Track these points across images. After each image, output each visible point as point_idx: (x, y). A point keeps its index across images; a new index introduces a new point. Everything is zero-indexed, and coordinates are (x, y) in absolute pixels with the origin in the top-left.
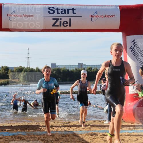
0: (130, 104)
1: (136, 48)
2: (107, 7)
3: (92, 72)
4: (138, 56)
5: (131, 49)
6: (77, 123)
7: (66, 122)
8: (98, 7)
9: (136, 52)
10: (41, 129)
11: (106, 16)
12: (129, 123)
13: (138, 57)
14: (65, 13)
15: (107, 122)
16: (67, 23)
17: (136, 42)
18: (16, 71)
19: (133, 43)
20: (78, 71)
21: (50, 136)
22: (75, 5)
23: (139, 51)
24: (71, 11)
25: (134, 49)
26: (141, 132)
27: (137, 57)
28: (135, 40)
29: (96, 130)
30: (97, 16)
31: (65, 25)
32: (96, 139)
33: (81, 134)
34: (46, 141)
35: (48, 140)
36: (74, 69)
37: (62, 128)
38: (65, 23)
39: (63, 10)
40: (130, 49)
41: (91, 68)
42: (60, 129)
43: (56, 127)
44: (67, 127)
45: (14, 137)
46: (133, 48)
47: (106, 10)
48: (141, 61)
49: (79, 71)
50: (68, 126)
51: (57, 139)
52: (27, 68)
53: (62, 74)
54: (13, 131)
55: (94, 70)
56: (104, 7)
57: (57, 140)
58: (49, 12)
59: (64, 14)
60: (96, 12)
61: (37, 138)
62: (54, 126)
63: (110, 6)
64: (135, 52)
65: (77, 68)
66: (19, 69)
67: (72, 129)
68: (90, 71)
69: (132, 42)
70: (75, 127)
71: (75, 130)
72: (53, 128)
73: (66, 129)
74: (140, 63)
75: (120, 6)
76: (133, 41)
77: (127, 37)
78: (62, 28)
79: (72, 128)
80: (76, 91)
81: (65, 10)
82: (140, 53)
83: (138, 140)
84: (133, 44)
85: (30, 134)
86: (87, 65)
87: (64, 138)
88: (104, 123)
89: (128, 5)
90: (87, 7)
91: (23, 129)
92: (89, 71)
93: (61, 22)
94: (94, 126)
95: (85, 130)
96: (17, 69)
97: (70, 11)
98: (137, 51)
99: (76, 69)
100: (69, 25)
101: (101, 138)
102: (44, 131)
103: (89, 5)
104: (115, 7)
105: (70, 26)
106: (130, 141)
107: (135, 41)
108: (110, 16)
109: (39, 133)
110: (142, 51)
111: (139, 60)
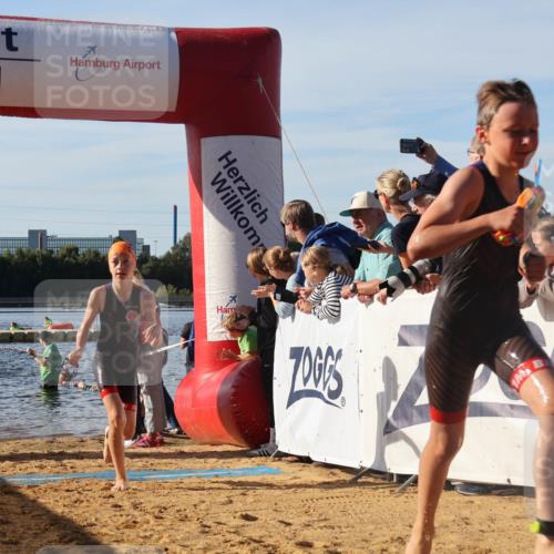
0: (208, 379)
1: (235, 182)
3: (77, 263)
4: (240, 210)
5: (217, 186)
6: (18, 447)
9: (232, 195)
12: (205, 444)
13: (241, 213)
17: (235, 160)
19: (224, 162)
20: (26, 259)
22: (17, 18)
23: (246, 192)
25: (224, 186)
26: (243, 475)
27: (236, 212)
28: (229, 153)
29: (88, 471)
32: (85, 504)
33: (29, 487)
36: (13, 251)
40: (213, 183)
41: (76, 249)
46: (224, 181)
48: (251, 229)
49: (30, 259)
55: (87, 256)
64: (228, 194)
65: (25, 246)
68: (72, 260)
69: (220, 160)
70: (8, 463)
71: (8, 473)
74: (246, 232)
75: (179, 32)
76: (225, 156)
77: (203, 140)
82: (246, 198)
83: (231, 502)
84: (225, 167)
86: (60, 240)
89: (210, 30)
92: (67, 259)
94: (79, 456)
95: (45, 471)
98: (237, 192)
99: (20, 252)
101: (101, 500)
103: (68, 22)
106: (203, 506)
107: (231, 158)
110: (255, 191)
111: (243, 223)
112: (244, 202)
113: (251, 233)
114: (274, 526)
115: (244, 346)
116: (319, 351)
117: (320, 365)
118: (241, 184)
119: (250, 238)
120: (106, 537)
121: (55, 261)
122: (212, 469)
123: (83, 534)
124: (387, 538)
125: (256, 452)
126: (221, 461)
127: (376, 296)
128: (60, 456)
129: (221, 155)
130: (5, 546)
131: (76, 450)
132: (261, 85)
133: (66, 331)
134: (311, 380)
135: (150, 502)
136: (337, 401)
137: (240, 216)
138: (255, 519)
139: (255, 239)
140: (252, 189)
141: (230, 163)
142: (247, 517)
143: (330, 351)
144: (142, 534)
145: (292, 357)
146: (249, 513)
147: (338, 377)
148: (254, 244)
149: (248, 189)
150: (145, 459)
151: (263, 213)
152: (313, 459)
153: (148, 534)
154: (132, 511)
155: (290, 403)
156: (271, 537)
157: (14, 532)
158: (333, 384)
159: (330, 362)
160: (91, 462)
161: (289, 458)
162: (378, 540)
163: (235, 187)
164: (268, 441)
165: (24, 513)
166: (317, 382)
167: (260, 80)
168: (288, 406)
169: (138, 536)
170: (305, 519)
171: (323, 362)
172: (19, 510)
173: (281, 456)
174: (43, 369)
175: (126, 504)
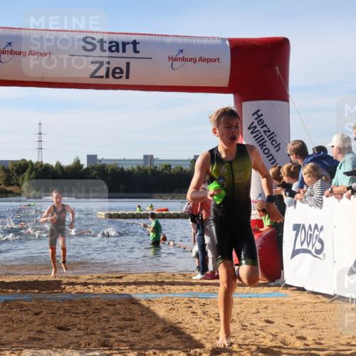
1: (262, 128)
2: (205, 41)
3: (171, 174)
4: (264, 144)
5: (251, 130)
6: (138, 277)
7: (115, 276)
8: (187, 40)
9: (260, 135)
10: (64, 288)
11: (201, 59)
14: (117, 50)
15: (199, 276)
16: (122, 72)
17: (262, 115)
18: (13, 169)
19: (256, 116)
20: (142, 171)
21: (82, 304)
22: (139, 34)
23: (268, 134)
24: (129, 48)
25: (256, 130)
26: (265, 297)
27: (262, 145)
28: (259, 111)
29: (177, 292)
30: (183, 59)
31: (117, 75)
34: (75, 313)
35: (78, 311)
36: (135, 167)
37: (108, 288)
38: (118, 71)
39: (114, 44)
40: (249, 128)
41: (170, 166)
42: (103, 289)
43: (96, 284)
44: (117, 287)
45: (7, 304)
46: (255, 127)
47: (202, 46)
48: (271, 155)
49: (144, 171)
50: (120, 284)
51: (96, 309)
52: (37, 163)
53: (110, 178)
54: (7, 292)
55: (176, 170)
56: (198, 41)
57: (96, 311)
58: (84, 49)
59: (115, 53)
60: (181, 51)
61: (56, 307)
62: (90, 284)
63: (210, 38)
64: (258, 135)
65: (141, 164)
66: (20, 165)
67: (127, 290)
68: (168, 172)
69: (253, 115)
70: (133, 286)
71: (133, 292)
72: (89, 288)
73: (116, 289)
74: (268, 157)
75: (231, 40)
76: (256, 113)
77: (244, 104)
78: (111, 81)
79: (128, 287)
80: (130, 212)
81: (117, 43)
82: (268, 137)
83: (259, 312)
84: (256, 119)
85: (41, 299)
86: (161, 161)
87: (111, 308)
88: (194, 278)
90: (164, 39)
91: (26, 289)
92: (165, 171)
93: (108, 69)
94: (173, 284)
96: (16, 165)
97: (127, 46)
98: (263, 133)
99: (139, 168)
100: (124, 75)
101: (185, 309)
102: (70, 292)
103: (168, 36)
104: (220, 42)
105: (127, 77)
106: (243, 314)
107: (259, 113)
108: (211, 60)
109: (59, 296)
110: (273, 133)
111: (266, 151)
112: (267, 139)
113: (271, 157)
114: (283, 327)
115: (267, 222)
116: (310, 227)
117: (311, 234)
118: (265, 129)
119: (270, 160)
120: (188, 330)
121: (158, 172)
122: (248, 293)
123: (175, 328)
124: (350, 336)
125: (272, 284)
126: (253, 288)
127: (344, 195)
128: (162, 283)
129: (254, 112)
130: (133, 333)
131: (171, 280)
132: (278, 70)
133: (164, 212)
134: (305, 243)
135: (213, 311)
136: (321, 256)
137: (264, 147)
138: (272, 322)
139: (273, 161)
140: (272, 132)
141: (259, 116)
142: (268, 321)
143: (316, 226)
144: (208, 329)
145: (294, 230)
146: (269, 319)
147: (321, 242)
148: (272, 164)
149: (269, 131)
150: (209, 286)
151: (278, 145)
152: (306, 288)
153: (212, 329)
154: (202, 316)
155: (293, 256)
156: (282, 333)
157: (137, 325)
158: (318, 246)
159: (316, 233)
160: (179, 287)
161: (292, 288)
162: (344, 337)
163: (262, 130)
164: (280, 278)
165: (142, 315)
166: (308, 244)
167: (277, 68)
168: (292, 258)
169: (206, 330)
170: (302, 323)
171: (312, 233)
172: (140, 313)
173: (287, 286)
174: (151, 234)
175: (199, 312)
